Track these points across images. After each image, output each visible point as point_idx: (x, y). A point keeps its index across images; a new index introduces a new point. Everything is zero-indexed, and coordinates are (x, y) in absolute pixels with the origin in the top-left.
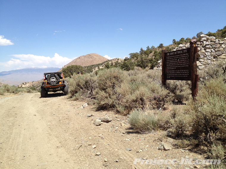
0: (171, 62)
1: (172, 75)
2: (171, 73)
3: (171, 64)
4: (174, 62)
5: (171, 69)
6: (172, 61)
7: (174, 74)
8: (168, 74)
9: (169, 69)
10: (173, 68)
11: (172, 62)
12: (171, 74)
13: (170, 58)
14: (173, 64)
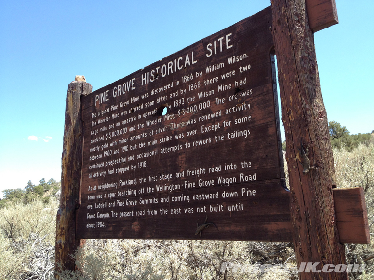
0: (116, 133)
1: (118, 209)
2: (111, 195)
3: (118, 147)
4: (135, 133)
5: (115, 175)
6: (121, 127)
7: (132, 198)
8: (92, 202)
9: (103, 173)
10: (129, 163)
11: (124, 131)
12: (113, 200)
13: (109, 114)
14: (130, 143)
